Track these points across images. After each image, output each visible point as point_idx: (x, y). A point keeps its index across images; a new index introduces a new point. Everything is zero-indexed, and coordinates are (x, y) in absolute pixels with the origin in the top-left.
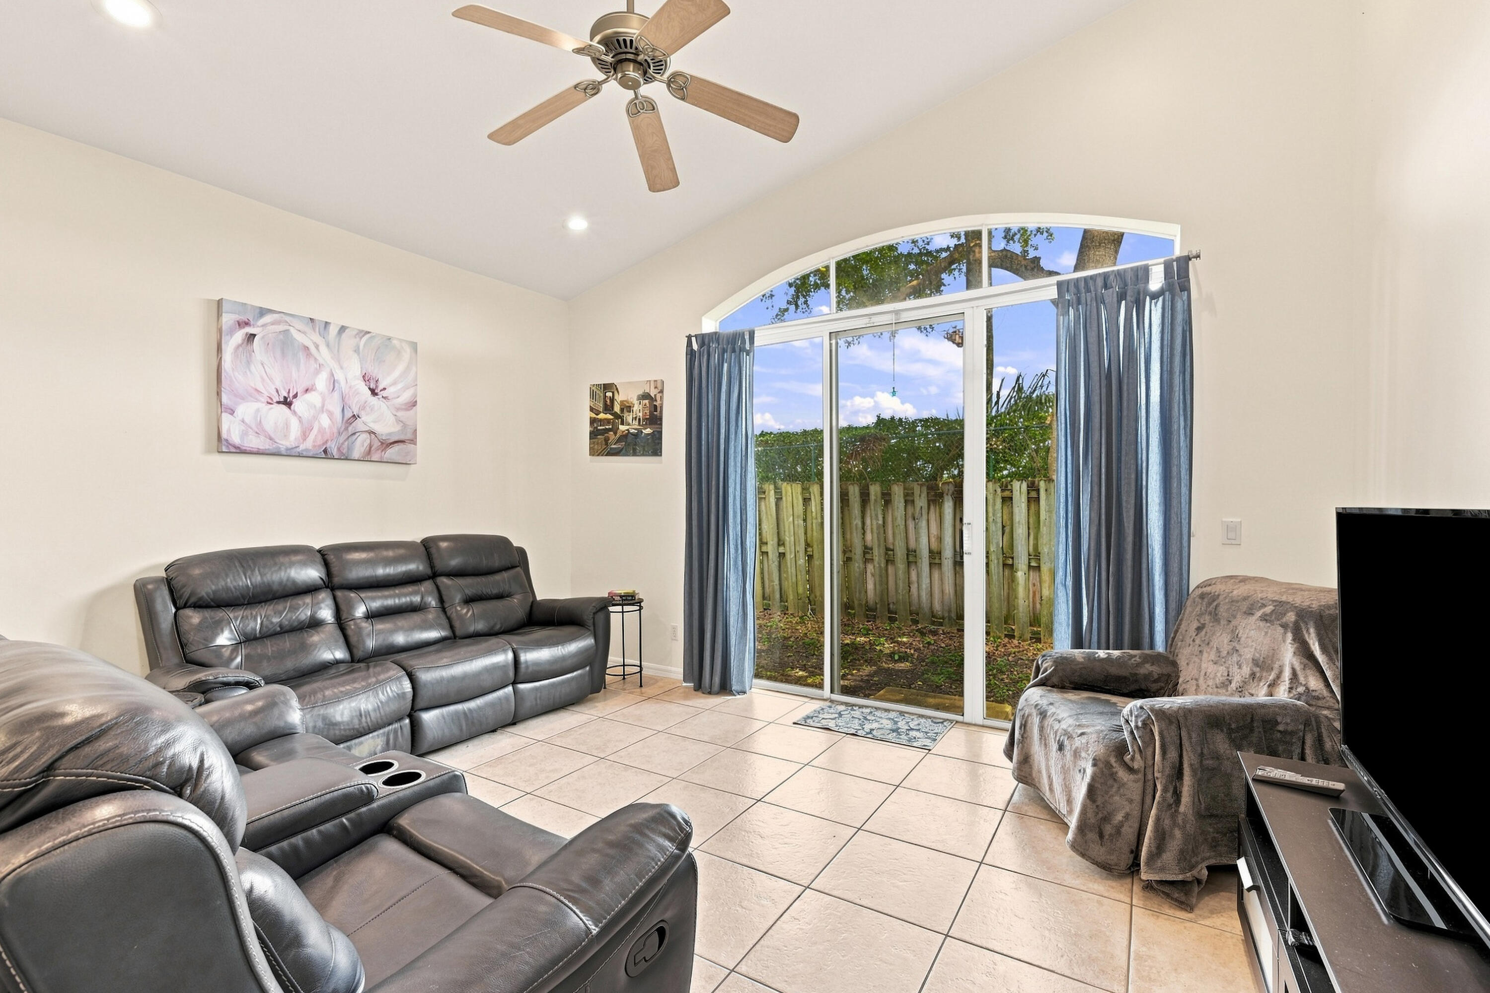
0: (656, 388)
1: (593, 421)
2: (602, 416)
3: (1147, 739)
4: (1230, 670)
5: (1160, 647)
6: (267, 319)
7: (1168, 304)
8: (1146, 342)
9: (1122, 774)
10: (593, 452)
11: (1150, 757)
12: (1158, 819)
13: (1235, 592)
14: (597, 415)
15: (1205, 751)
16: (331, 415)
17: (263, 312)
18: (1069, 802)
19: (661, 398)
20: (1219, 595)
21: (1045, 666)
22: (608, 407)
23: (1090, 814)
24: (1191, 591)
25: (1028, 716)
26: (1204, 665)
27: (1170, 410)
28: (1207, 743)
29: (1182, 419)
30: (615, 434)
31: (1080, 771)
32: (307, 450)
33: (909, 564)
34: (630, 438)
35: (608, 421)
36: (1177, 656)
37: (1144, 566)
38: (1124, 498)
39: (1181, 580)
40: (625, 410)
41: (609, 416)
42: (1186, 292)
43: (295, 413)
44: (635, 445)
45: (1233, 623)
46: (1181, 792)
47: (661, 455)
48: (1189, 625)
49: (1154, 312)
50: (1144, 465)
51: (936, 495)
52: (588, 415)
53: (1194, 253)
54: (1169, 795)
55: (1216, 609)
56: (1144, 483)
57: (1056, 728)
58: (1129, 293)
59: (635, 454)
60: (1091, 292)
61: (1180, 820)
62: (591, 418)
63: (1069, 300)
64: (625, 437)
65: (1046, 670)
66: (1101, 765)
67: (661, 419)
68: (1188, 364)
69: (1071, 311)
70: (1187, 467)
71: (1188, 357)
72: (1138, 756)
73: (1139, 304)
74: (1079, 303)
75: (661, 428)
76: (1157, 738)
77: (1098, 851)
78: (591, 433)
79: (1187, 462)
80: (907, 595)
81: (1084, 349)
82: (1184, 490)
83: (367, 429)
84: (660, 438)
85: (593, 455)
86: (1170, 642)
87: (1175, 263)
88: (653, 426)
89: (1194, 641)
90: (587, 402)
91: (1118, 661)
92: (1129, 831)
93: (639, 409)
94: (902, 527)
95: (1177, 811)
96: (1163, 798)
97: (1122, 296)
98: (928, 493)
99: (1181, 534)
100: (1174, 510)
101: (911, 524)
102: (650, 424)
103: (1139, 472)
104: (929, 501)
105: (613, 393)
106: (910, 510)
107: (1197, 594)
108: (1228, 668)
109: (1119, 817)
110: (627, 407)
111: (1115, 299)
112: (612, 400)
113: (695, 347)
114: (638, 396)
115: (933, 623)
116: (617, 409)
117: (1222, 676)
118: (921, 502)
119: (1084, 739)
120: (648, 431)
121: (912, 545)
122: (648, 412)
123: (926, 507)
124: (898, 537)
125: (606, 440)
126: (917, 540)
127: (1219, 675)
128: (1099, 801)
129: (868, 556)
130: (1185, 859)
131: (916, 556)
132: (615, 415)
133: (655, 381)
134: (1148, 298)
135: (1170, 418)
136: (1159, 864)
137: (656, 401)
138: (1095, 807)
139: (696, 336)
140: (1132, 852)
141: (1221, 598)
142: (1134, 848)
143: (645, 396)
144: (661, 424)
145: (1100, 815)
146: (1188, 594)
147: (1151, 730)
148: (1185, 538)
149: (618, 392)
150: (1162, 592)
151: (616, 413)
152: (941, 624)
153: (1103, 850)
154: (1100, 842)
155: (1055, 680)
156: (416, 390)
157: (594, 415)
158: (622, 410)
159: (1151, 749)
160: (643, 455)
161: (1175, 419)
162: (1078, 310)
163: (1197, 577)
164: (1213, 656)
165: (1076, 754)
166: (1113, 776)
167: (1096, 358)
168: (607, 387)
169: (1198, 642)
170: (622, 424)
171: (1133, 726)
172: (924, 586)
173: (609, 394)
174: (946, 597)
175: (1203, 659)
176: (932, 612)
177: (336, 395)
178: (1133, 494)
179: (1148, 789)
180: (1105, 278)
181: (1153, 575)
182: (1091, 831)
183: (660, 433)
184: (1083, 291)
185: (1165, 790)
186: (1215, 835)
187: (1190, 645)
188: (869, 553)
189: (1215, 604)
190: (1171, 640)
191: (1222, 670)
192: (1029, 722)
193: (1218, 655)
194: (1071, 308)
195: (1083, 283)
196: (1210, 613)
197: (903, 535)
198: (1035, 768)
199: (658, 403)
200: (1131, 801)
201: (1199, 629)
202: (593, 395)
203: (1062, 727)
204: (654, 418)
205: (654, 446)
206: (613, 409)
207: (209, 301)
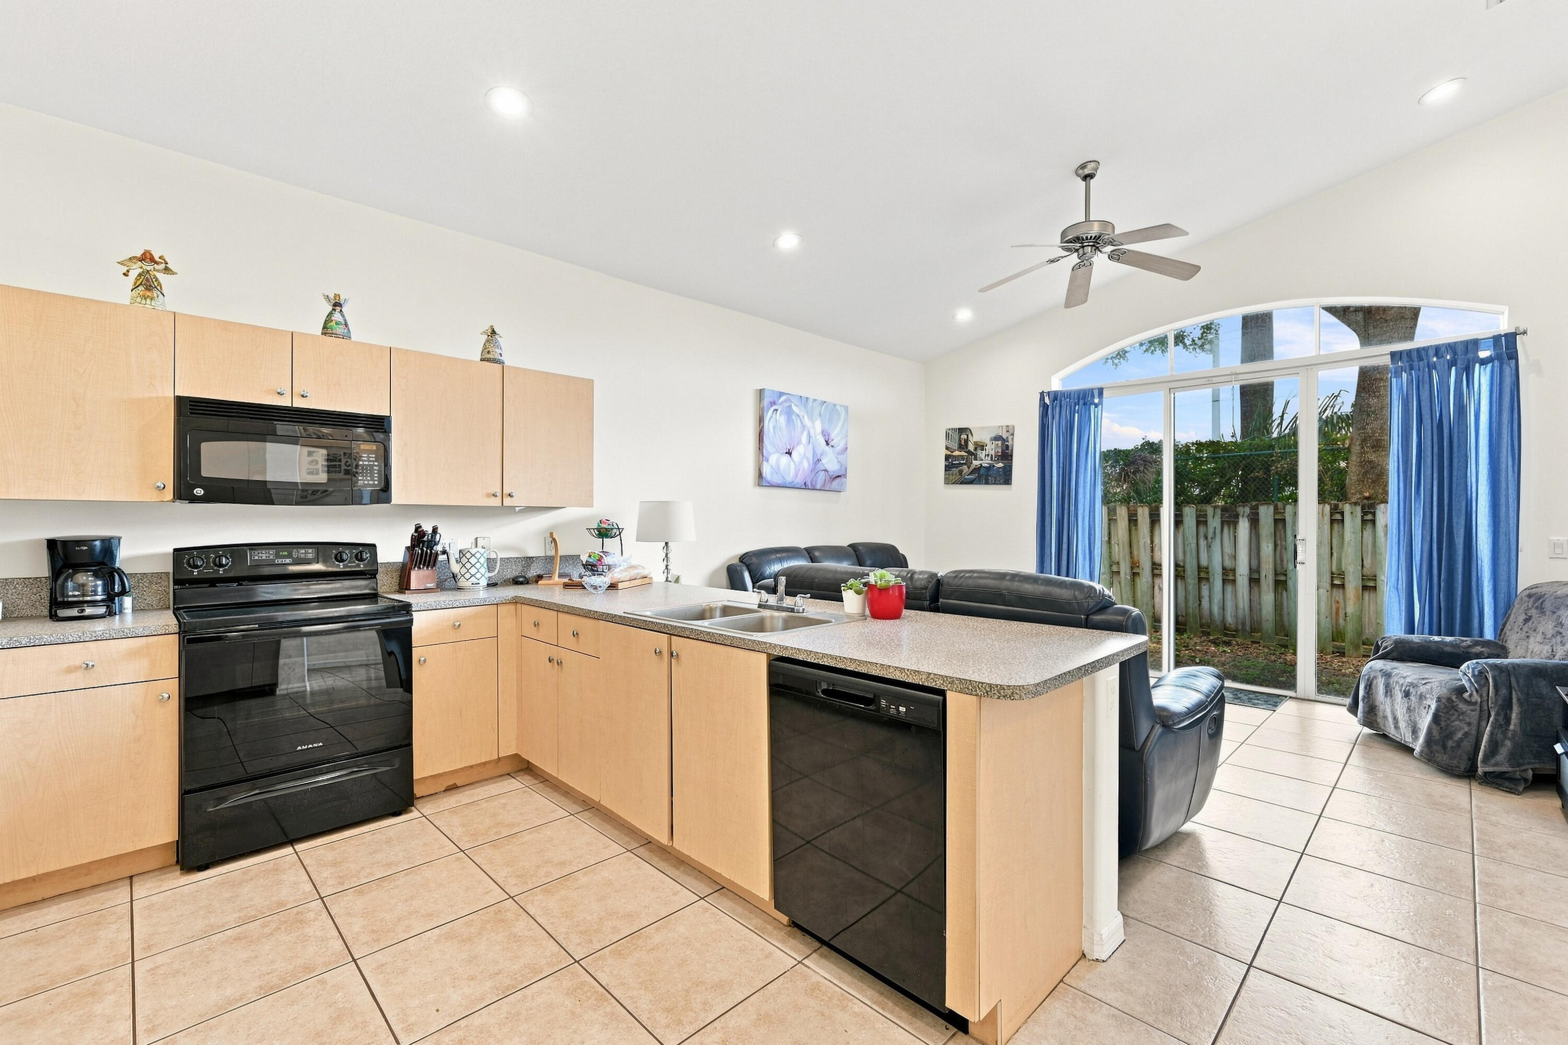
0: (1008, 431)
1: (947, 458)
2: (957, 453)
3: (1482, 682)
4: (1555, 648)
5: (1489, 634)
6: (783, 398)
7: (1497, 369)
8: (1476, 398)
9: (1462, 706)
10: (948, 481)
11: (1485, 694)
12: (1492, 734)
13: (1559, 592)
14: (952, 452)
15: (1531, 692)
16: (808, 459)
17: (781, 394)
18: (1415, 732)
19: (1013, 439)
20: (1545, 594)
21: (1384, 645)
22: (963, 446)
23: (1435, 733)
24: (1519, 592)
25: (1373, 678)
26: (1531, 647)
27: (1499, 452)
28: (1532, 686)
29: (1510, 459)
30: (969, 468)
31: (1425, 708)
32: (797, 483)
33: (1200, 579)
34: (982, 471)
35: (962, 457)
36: (1506, 641)
37: (1474, 574)
38: (1455, 520)
39: (1509, 586)
40: (978, 448)
41: (963, 453)
42: (1514, 360)
43: (793, 460)
44: (988, 476)
45: (1557, 614)
46: (1511, 717)
47: (1011, 484)
48: (1517, 615)
49: (1482, 377)
50: (1474, 495)
51: (1230, 516)
52: (944, 452)
53: (1522, 330)
54: (1501, 718)
55: (1542, 605)
56: (1474, 509)
57: (1401, 682)
58: (1459, 362)
59: (987, 483)
60: (1423, 360)
61: (1510, 735)
62: (946, 455)
63: (1402, 367)
64: (977, 469)
65: (1386, 648)
66: (1444, 701)
67: (1012, 456)
68: (1516, 416)
69: (1404, 375)
70: (1515, 496)
71: (1516, 411)
72: (1475, 693)
73: (1468, 370)
74: (1411, 369)
75: (1012, 463)
76: (1491, 681)
77: (1443, 758)
78: (946, 466)
79: (1515, 493)
80: (1198, 608)
81: (1417, 406)
82: (1512, 514)
83: (824, 468)
84: (1011, 471)
85: (948, 484)
86: (1499, 632)
87: (1503, 338)
88: (1005, 461)
89: (1521, 629)
90: (942, 443)
91: (1451, 644)
92: (1467, 745)
93: (992, 448)
94: (1194, 546)
95: (1507, 729)
96: (1496, 719)
97: (1453, 363)
98: (1222, 516)
99: (1510, 549)
100: (1502, 530)
101: (1203, 543)
102: (1001, 460)
103: (1469, 501)
104: (1223, 523)
105: (967, 435)
106: (1202, 529)
107: (1525, 594)
108: (1552, 646)
109: (1459, 735)
110: (981, 446)
111: (1446, 366)
112: (966, 441)
113: (1047, 401)
114: (991, 438)
115: (1226, 635)
116: (971, 447)
117: (1548, 652)
118: (1214, 522)
119: (1428, 686)
120: (1001, 465)
121: (1204, 562)
122: (1000, 450)
123: (1220, 528)
124: (1188, 555)
125: (961, 472)
126: (1210, 558)
127: (1545, 652)
128: (1443, 724)
129: (1156, 572)
130: (1514, 758)
131: (1208, 573)
132: (969, 452)
133: (1008, 426)
134: (1477, 365)
135: (1498, 458)
136: (1493, 761)
137: (1008, 441)
138: (1438, 728)
139: (1049, 393)
140: (1469, 759)
141: (1546, 596)
142: (1471, 756)
143: (997, 438)
144: (1012, 460)
145: (1443, 734)
146: (1516, 596)
147: (1486, 676)
148: (1513, 553)
149: (972, 434)
150: (1491, 596)
151: (969, 450)
152: (1234, 636)
153: (1445, 757)
154: (1443, 751)
155: (1395, 654)
156: (847, 440)
157: (949, 453)
158: (976, 449)
159: (1485, 689)
160: (995, 484)
161: (1503, 459)
162: (1411, 375)
163: (1525, 580)
164: (1539, 638)
165: (1422, 697)
166: (1455, 708)
167: (1429, 411)
168: (961, 431)
169: (1525, 629)
170: (976, 459)
171: (1470, 675)
172: (1216, 601)
173: (964, 436)
174: (1240, 612)
175: (1530, 642)
176: (1225, 625)
177: (811, 445)
178: (1463, 517)
179: (1484, 715)
180: (1436, 350)
181: (1482, 581)
182: (1436, 744)
183: (1011, 467)
184: (1416, 359)
185: (1497, 714)
186: (1539, 749)
187: (1518, 632)
188: (1157, 569)
189: (1541, 601)
190: (1500, 630)
191: (1547, 648)
192: (1374, 684)
193: (1543, 636)
194: (1403, 373)
195: (1415, 353)
196: (1537, 608)
197: (1194, 553)
198: (1380, 714)
199: (1009, 444)
200: (1469, 724)
201: (1527, 620)
202: (947, 435)
203: (1407, 681)
204: (1006, 455)
205: (1005, 477)
206: (967, 448)
207: (757, 390)
